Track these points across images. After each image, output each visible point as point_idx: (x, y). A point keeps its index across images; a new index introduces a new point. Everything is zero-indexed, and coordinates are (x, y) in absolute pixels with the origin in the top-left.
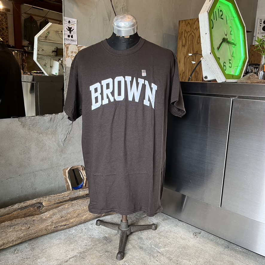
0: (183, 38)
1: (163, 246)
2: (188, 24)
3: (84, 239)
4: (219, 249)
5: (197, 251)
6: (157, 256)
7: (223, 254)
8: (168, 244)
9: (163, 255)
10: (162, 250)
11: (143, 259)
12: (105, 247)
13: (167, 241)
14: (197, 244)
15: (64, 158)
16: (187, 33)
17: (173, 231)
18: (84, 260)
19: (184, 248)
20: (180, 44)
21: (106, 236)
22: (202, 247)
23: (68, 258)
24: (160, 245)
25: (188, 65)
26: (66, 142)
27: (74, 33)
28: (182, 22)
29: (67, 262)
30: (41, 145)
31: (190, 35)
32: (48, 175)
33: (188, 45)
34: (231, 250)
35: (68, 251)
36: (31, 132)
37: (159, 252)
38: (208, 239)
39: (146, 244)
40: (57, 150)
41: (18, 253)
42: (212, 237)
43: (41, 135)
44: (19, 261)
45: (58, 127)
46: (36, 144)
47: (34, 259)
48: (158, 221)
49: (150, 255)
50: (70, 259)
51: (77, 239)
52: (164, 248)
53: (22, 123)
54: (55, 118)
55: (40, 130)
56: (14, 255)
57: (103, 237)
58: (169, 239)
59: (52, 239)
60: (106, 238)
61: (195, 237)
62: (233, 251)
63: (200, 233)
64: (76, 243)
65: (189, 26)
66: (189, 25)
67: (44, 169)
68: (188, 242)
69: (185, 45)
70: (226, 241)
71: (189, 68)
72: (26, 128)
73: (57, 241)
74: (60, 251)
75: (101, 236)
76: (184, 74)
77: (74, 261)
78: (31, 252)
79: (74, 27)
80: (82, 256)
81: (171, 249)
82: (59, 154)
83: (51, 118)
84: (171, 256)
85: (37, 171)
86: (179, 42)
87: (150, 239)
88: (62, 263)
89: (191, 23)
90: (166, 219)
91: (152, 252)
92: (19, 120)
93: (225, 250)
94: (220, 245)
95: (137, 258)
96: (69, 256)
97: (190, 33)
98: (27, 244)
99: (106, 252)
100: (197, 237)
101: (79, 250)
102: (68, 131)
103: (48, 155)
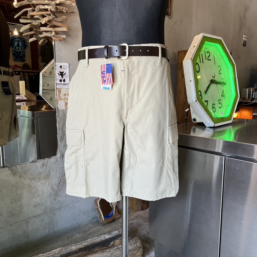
26: (61, 184)
28: (181, 53)
30: (34, 191)
32: (42, 220)
40: (51, 194)
43: (33, 181)
45: (51, 171)
46: (28, 190)
53: (12, 171)
54: (47, 162)
55: (32, 176)
67: (37, 215)
72: (18, 176)
83: (44, 163)
85: (29, 218)
86: (179, 73)
92: (9, 169)
102: (62, 174)
103: (41, 200)
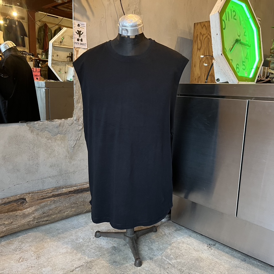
0: (199, 41)
1: (174, 257)
2: (203, 26)
3: (91, 248)
4: (235, 262)
5: (211, 264)
6: (168, 268)
7: (238, 267)
8: (180, 256)
9: (174, 267)
10: (173, 261)
11: (153, 270)
12: (114, 257)
13: (179, 252)
14: (212, 257)
15: (73, 165)
16: (203, 36)
17: (186, 242)
18: (90, 271)
19: (197, 260)
20: (195, 47)
21: (115, 245)
22: (216, 260)
23: (74, 267)
24: (172, 256)
25: (203, 69)
26: (76, 148)
27: (84, 37)
28: (198, 25)
29: (72, 271)
30: (50, 151)
31: (206, 38)
32: (57, 182)
33: (203, 49)
34: (248, 263)
35: (74, 261)
36: (40, 138)
37: (170, 264)
38: (224, 251)
39: (157, 254)
40: (66, 156)
41: (23, 262)
42: (227, 249)
43: (50, 141)
44: (23, 269)
45: (67, 133)
46: (45, 149)
47: (39, 267)
48: (170, 231)
49: (160, 266)
50: (76, 268)
51: (84, 248)
52: (176, 259)
53: (30, 128)
54: (64, 123)
55: (49, 135)
56: (19, 264)
57: (112, 247)
58: (181, 251)
59: (58, 248)
60: (114, 248)
61: (210, 249)
62: (250, 264)
63: (214, 245)
64: (84, 252)
65: (204, 29)
66: (205, 27)
67: (53, 176)
68: (201, 254)
69: (200, 48)
70: (242, 254)
71: (205, 72)
72: (35, 133)
73: (64, 250)
74: (66, 260)
75: (109, 246)
76: (200, 78)
77: (80, 271)
78: (36, 261)
79: (84, 30)
80: (89, 266)
81: (183, 261)
82: (69, 160)
83: (61, 123)
84: (182, 268)
85: (45, 178)
86: (194, 46)
87: (161, 250)
88: (68, 273)
89: (206, 25)
90: (179, 230)
91: (163, 263)
92: (27, 125)
93: (241, 263)
94: (236, 257)
95: (147, 269)
96: (75, 266)
97: (206, 35)
98: (33, 252)
99: (114, 262)
100: (212, 249)
101: (86, 259)
102: (77, 137)
103: (57, 161)
